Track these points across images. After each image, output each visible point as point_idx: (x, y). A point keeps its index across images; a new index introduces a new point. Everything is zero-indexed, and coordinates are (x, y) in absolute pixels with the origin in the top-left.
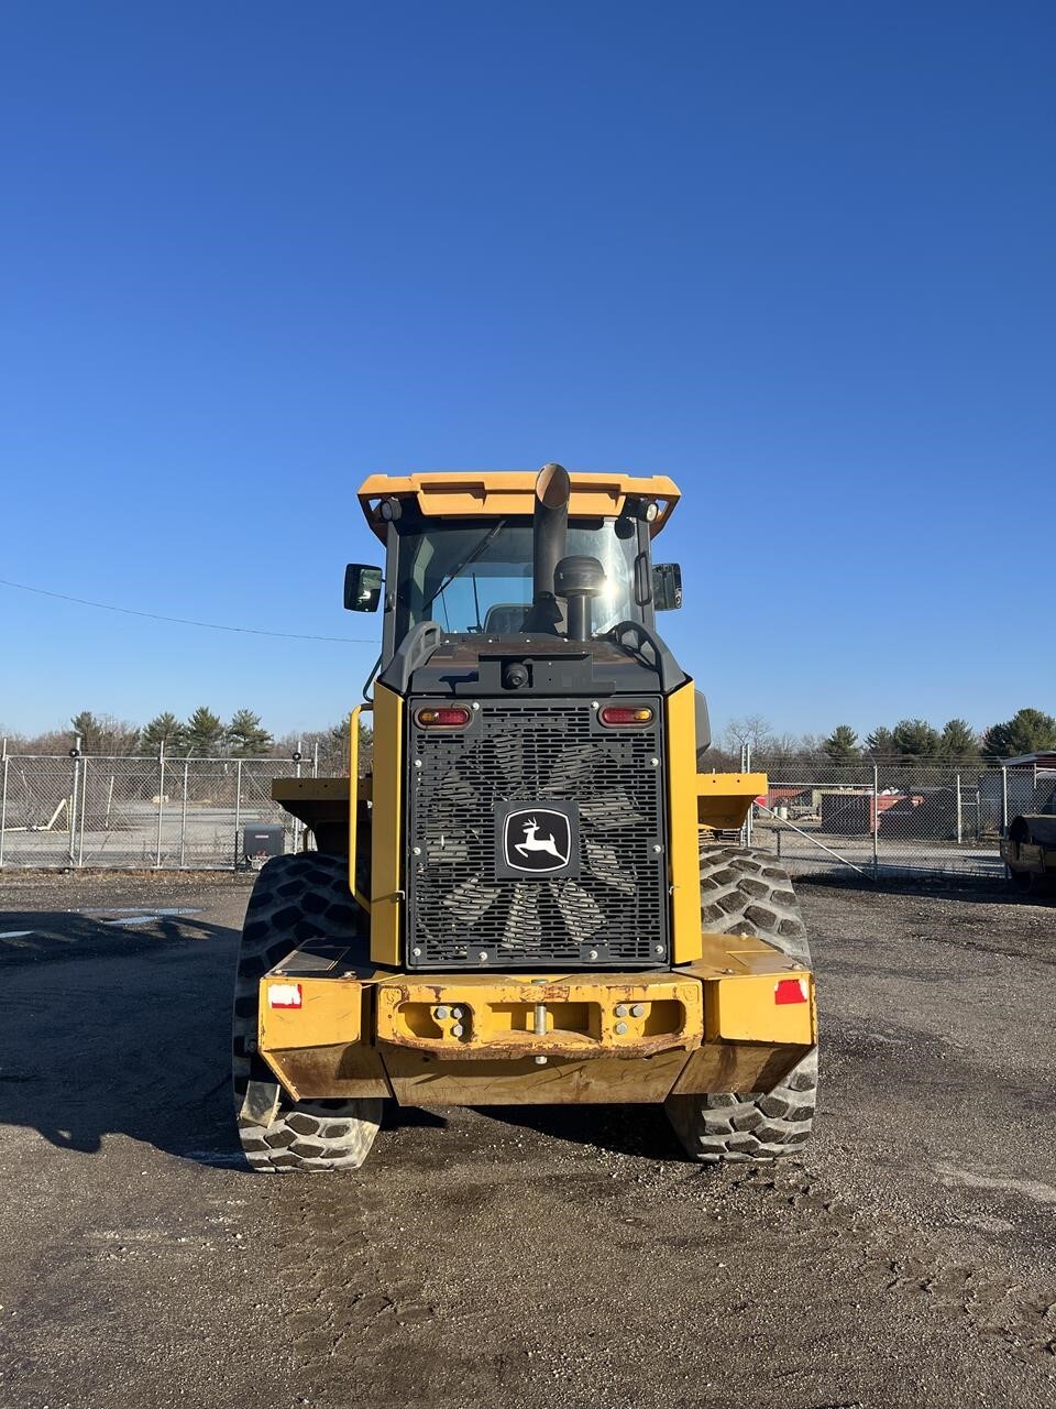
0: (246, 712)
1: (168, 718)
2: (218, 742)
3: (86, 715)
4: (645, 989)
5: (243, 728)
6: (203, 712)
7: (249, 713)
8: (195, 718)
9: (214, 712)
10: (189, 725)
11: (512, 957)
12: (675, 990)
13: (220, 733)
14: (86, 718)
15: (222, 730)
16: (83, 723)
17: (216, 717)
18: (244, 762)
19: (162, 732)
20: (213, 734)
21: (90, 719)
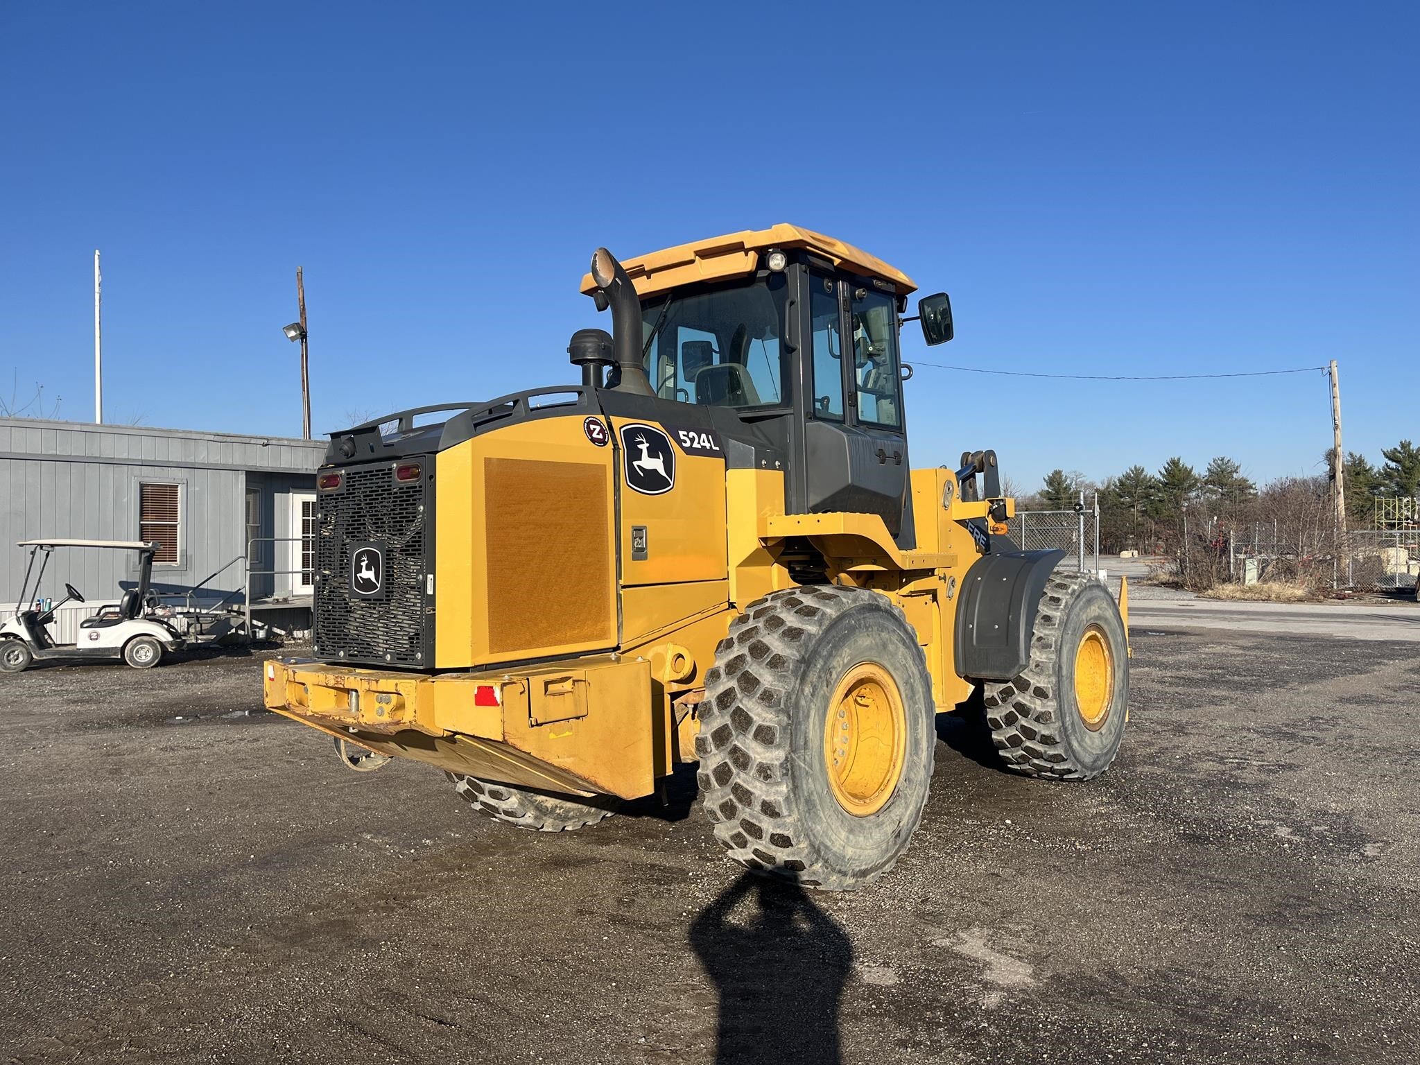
0: (1222, 460)
1: (1138, 471)
2: (1193, 494)
3: (1057, 473)
4: (377, 682)
5: (1221, 476)
6: (1175, 463)
7: (1226, 461)
8: (1163, 471)
9: (1186, 462)
10: (1158, 476)
11: (365, 656)
12: (397, 685)
13: (1195, 484)
14: (1057, 476)
15: (1196, 480)
16: (1055, 480)
17: (1189, 467)
18: (1027, 515)
19: (1133, 485)
20: (1186, 485)
21: (1061, 476)
